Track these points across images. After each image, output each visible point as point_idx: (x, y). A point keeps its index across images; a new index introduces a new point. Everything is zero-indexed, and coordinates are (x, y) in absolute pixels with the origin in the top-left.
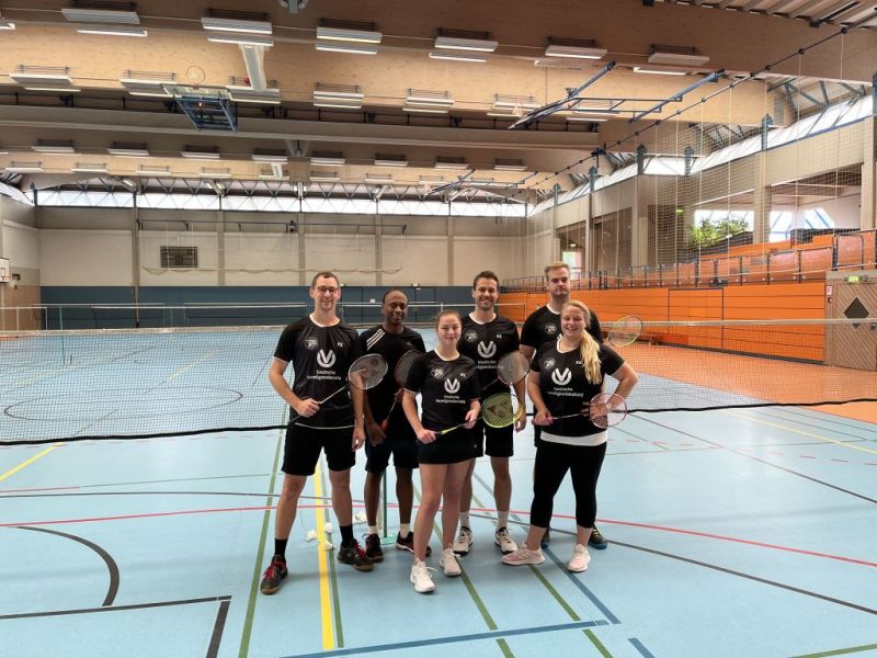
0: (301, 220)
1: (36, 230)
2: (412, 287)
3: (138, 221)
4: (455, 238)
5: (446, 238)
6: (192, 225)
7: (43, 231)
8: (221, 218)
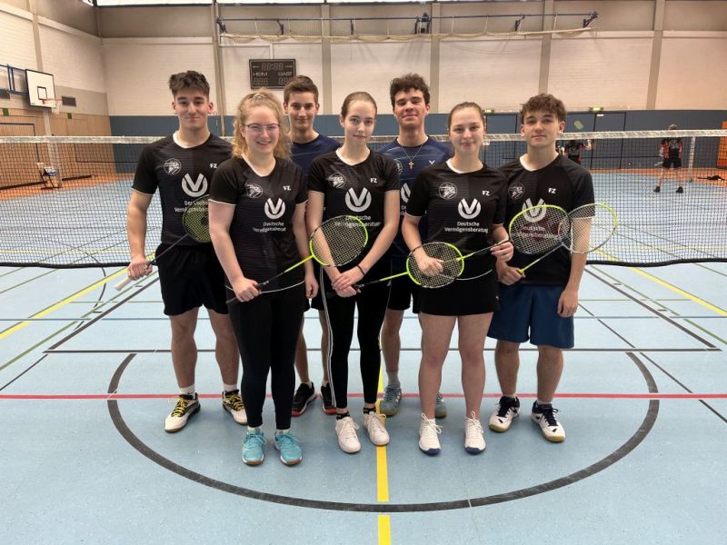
0: (436, 13)
1: (99, 39)
2: (591, 112)
3: (218, 21)
4: (666, 33)
5: (651, 33)
6: (288, 25)
7: (105, 40)
8: (325, 14)
